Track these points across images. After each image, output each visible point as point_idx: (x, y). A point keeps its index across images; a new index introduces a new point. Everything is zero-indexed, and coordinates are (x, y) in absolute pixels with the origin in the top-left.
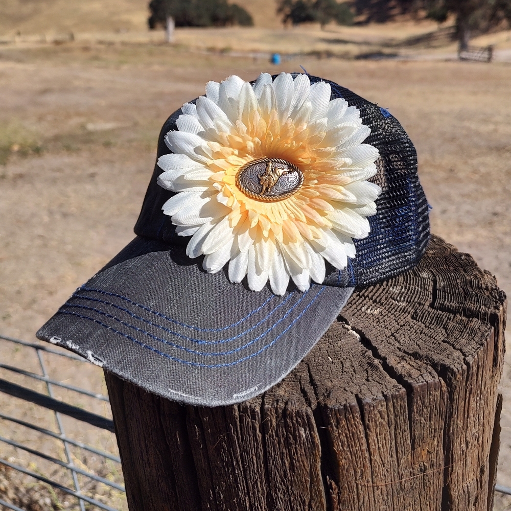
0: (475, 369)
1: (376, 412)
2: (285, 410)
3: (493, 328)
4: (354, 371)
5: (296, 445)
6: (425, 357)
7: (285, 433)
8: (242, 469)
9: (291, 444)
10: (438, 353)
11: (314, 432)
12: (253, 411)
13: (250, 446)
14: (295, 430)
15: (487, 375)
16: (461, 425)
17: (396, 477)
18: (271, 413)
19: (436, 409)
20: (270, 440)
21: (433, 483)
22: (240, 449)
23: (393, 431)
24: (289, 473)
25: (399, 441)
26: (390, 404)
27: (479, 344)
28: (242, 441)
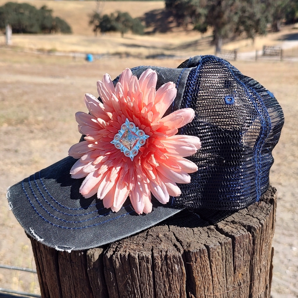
0: (265, 227)
1: (216, 252)
2: (166, 255)
3: (272, 205)
4: (201, 233)
5: (172, 275)
6: (239, 223)
7: (166, 269)
8: (140, 295)
9: (170, 275)
10: (245, 220)
11: (183, 267)
12: (148, 258)
13: (146, 279)
14: (172, 267)
15: (270, 231)
16: (258, 259)
17: (225, 290)
18: (158, 258)
19: (246, 249)
20: (158, 274)
21: (244, 293)
22: (139, 282)
23: (224, 263)
24: (168, 293)
25: (227, 269)
26: (223, 247)
27: (266, 214)
28: (140, 277)
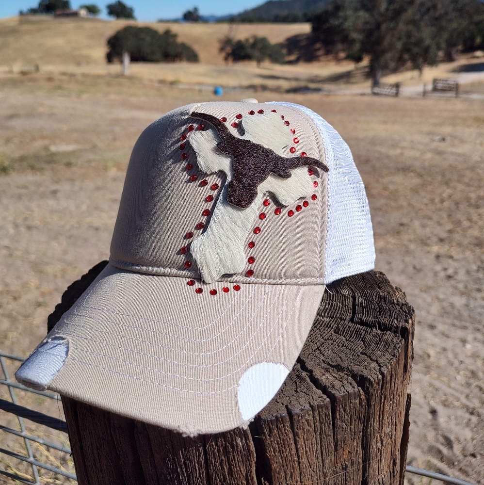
0: (389, 378)
1: (304, 421)
3: (404, 340)
5: (233, 453)
6: (347, 369)
8: (186, 475)
9: (229, 453)
10: (357, 365)
11: (249, 441)
13: (193, 454)
14: (232, 440)
15: (399, 382)
16: (376, 427)
17: (321, 476)
19: (355, 415)
20: (211, 449)
21: (353, 479)
22: (183, 458)
23: (319, 436)
24: (228, 477)
25: (324, 445)
26: (316, 413)
27: (392, 355)
28: (185, 452)
